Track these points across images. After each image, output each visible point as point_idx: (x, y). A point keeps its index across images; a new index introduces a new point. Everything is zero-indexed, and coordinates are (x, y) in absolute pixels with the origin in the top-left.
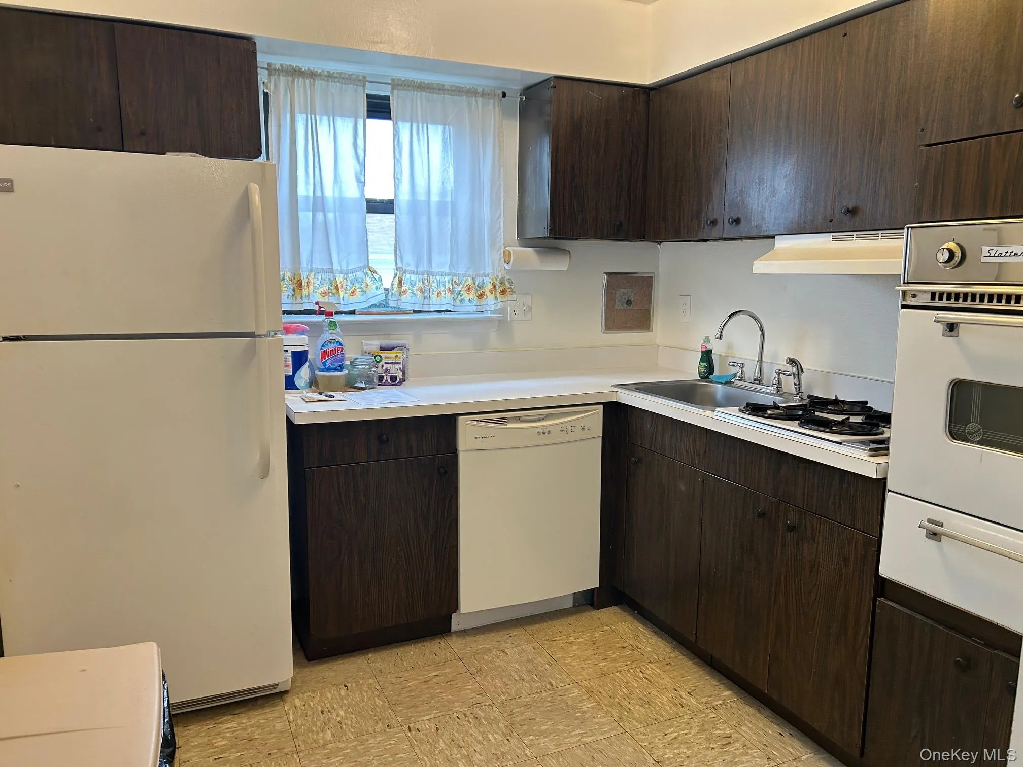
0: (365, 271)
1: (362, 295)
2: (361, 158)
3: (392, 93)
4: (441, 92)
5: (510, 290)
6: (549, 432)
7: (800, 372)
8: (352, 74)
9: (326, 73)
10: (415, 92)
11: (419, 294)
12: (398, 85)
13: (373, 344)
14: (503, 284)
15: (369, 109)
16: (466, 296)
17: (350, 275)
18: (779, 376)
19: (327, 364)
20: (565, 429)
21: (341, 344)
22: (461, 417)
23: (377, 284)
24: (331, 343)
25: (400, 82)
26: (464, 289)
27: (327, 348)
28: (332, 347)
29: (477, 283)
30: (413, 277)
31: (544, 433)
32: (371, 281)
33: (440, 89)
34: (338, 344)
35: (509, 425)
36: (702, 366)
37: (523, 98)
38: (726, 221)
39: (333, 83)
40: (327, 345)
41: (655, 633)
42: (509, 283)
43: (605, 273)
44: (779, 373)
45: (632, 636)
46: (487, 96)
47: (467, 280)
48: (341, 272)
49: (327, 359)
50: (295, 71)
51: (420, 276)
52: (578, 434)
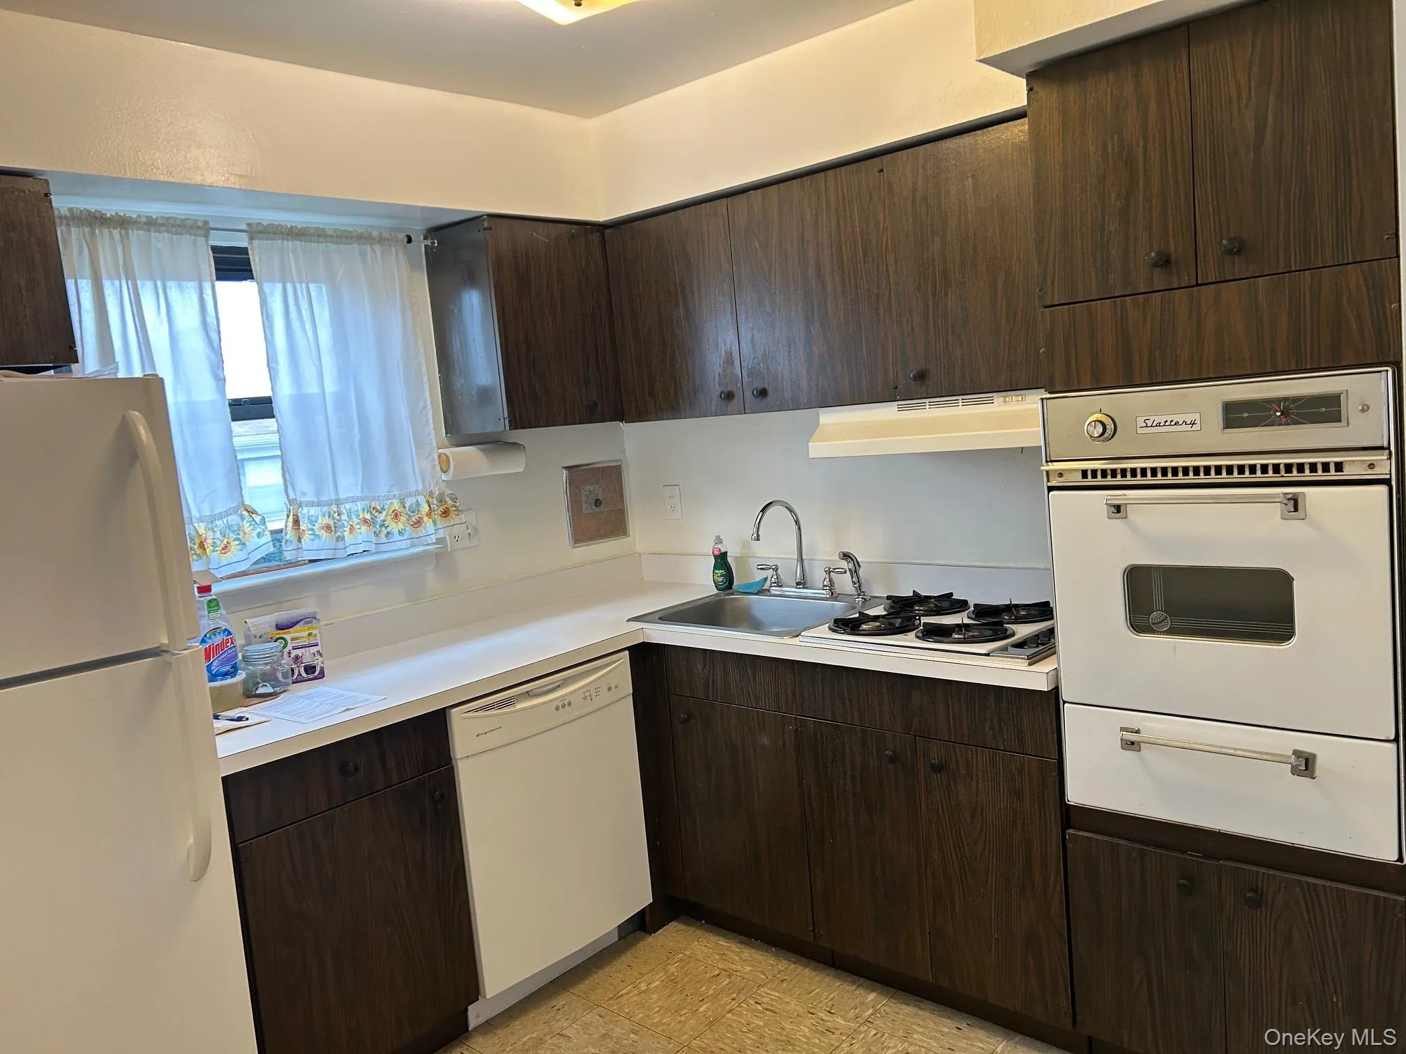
0: (239, 512)
1: (242, 550)
2: (216, 345)
3: (250, 243)
4: (321, 239)
5: (455, 509)
6: (570, 704)
7: (857, 567)
8: (187, 219)
9: (144, 219)
10: (285, 242)
11: (326, 534)
12: (260, 232)
13: (264, 621)
14: (443, 503)
15: (218, 267)
16: (394, 527)
17: (219, 523)
18: (830, 576)
19: (213, 668)
20: (588, 693)
21: (230, 633)
22: (454, 710)
23: (258, 530)
24: (215, 635)
25: (260, 228)
26: (389, 517)
27: (210, 642)
28: (217, 640)
29: (407, 505)
30: (313, 511)
31: (563, 706)
32: (250, 526)
33: (319, 235)
34: (226, 634)
35: (519, 706)
36: (719, 575)
37: (435, 243)
38: (748, 394)
39: (157, 234)
40: (210, 638)
41: (742, 942)
42: (452, 499)
43: (563, 468)
44: (829, 572)
45: (717, 957)
46: (386, 242)
47: (391, 503)
48: (201, 520)
49: (212, 660)
50: (96, 218)
51: (325, 509)
52: (605, 697)
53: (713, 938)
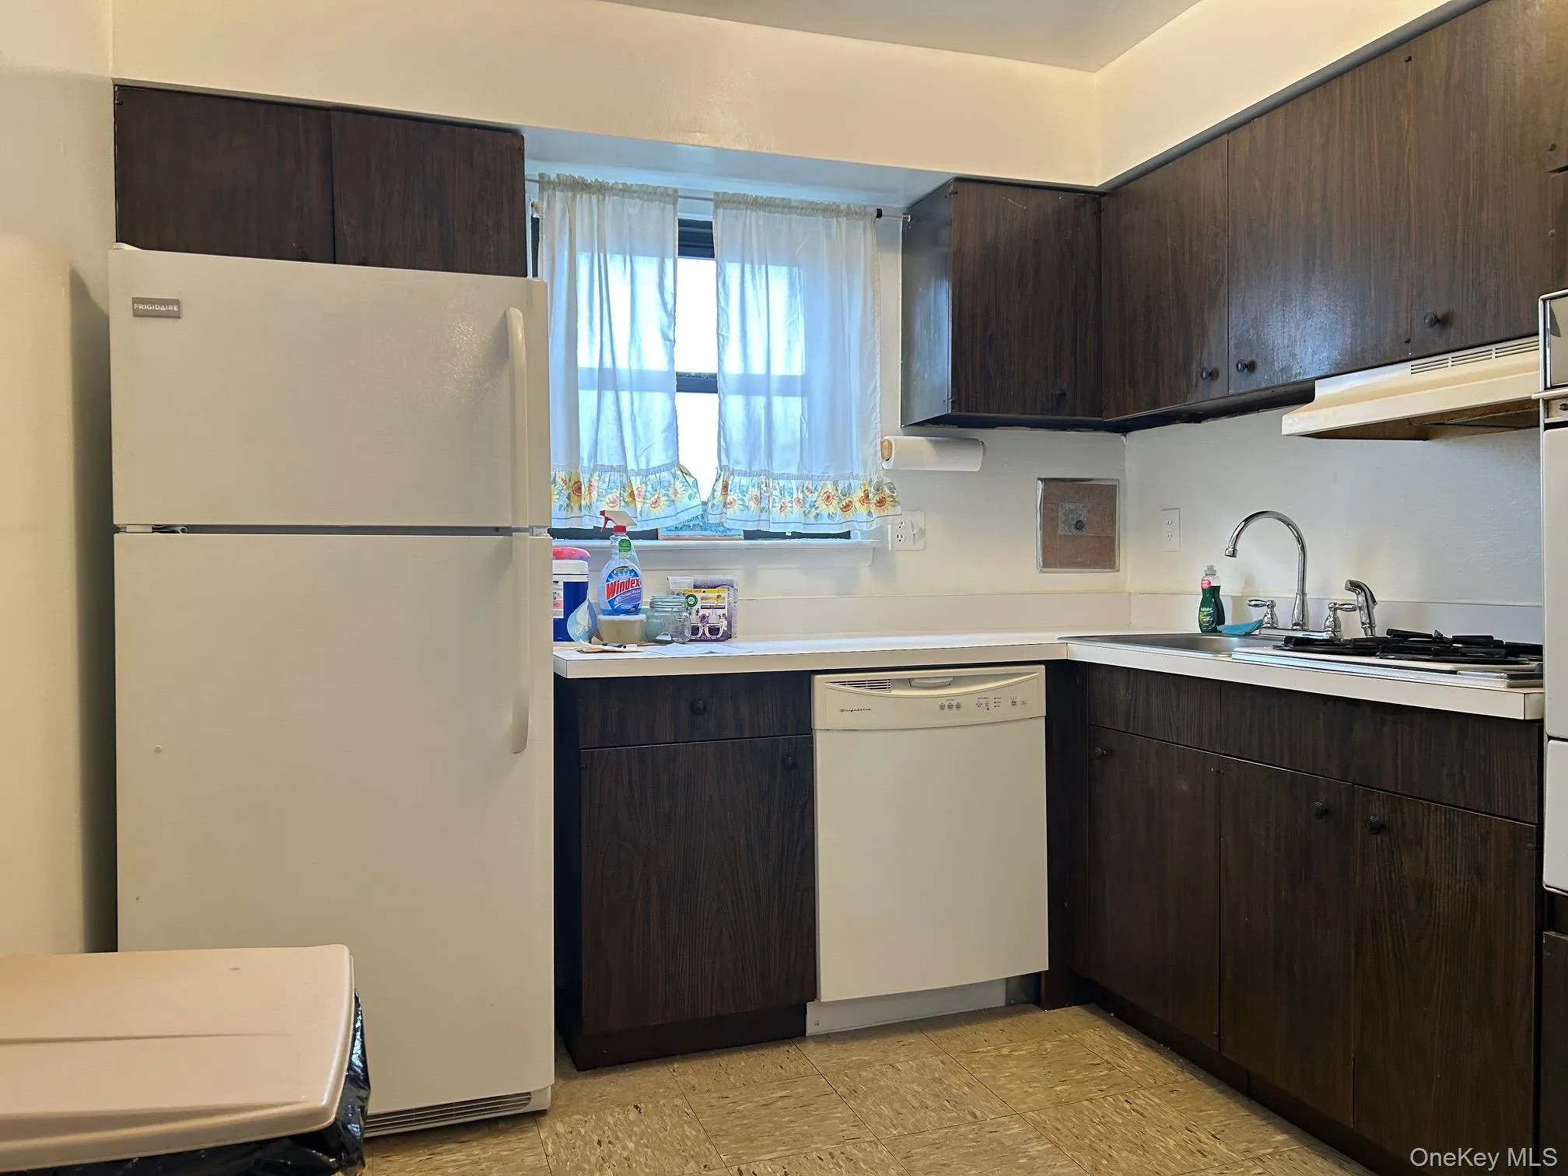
0: (673, 470)
1: (669, 506)
2: (670, 306)
3: (715, 216)
4: (786, 210)
5: (892, 499)
6: (958, 706)
7: (1370, 602)
8: (659, 187)
9: (620, 186)
10: (749, 212)
11: (752, 505)
12: (725, 201)
13: (683, 581)
14: (880, 491)
15: (681, 241)
16: (824, 509)
17: (652, 477)
18: (1335, 614)
19: (615, 603)
20: (984, 701)
21: (636, 575)
22: (818, 677)
23: (690, 492)
24: (621, 573)
25: (727, 197)
26: (820, 498)
27: (616, 579)
28: (624, 577)
29: (840, 488)
30: (744, 481)
31: (950, 707)
32: (683, 486)
33: (785, 206)
35: (895, 692)
36: (1205, 613)
37: (908, 218)
38: (1233, 369)
39: (631, 200)
40: (616, 574)
41: (1147, 1045)
42: (890, 489)
43: (1040, 479)
44: (1334, 609)
45: (1107, 1048)
46: (854, 215)
47: (825, 484)
48: (638, 473)
49: (615, 595)
50: (578, 183)
51: (755, 479)
52: (1005, 711)
53: (1114, 1031)
